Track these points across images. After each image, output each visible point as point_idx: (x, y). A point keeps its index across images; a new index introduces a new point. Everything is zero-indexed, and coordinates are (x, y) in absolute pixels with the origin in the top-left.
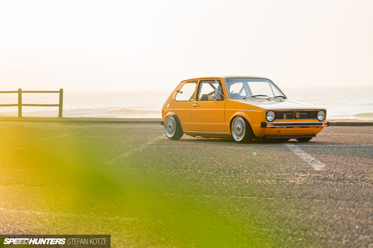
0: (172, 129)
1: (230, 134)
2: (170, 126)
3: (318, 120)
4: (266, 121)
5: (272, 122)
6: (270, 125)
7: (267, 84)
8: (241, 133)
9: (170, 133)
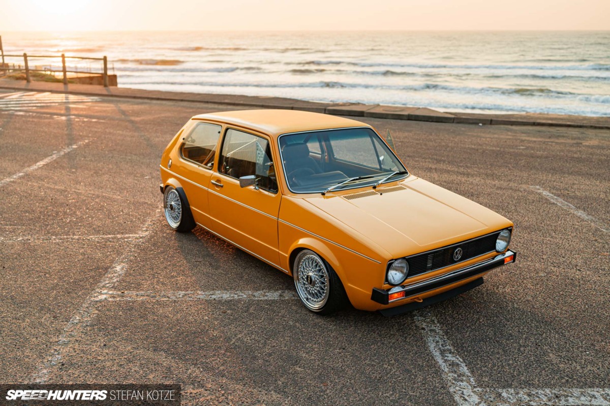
0: (176, 213)
2: (172, 207)
3: (496, 251)
4: (386, 286)
5: (400, 284)
6: (396, 295)
8: (316, 291)
9: (175, 218)
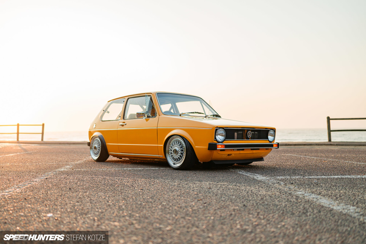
0: (98, 150)
1: (164, 157)
2: (95, 147)
3: (268, 140)
4: (215, 142)
5: (222, 142)
6: (220, 146)
7: (198, 103)
8: (179, 156)
9: (96, 154)
